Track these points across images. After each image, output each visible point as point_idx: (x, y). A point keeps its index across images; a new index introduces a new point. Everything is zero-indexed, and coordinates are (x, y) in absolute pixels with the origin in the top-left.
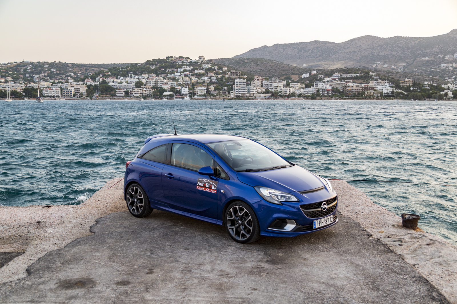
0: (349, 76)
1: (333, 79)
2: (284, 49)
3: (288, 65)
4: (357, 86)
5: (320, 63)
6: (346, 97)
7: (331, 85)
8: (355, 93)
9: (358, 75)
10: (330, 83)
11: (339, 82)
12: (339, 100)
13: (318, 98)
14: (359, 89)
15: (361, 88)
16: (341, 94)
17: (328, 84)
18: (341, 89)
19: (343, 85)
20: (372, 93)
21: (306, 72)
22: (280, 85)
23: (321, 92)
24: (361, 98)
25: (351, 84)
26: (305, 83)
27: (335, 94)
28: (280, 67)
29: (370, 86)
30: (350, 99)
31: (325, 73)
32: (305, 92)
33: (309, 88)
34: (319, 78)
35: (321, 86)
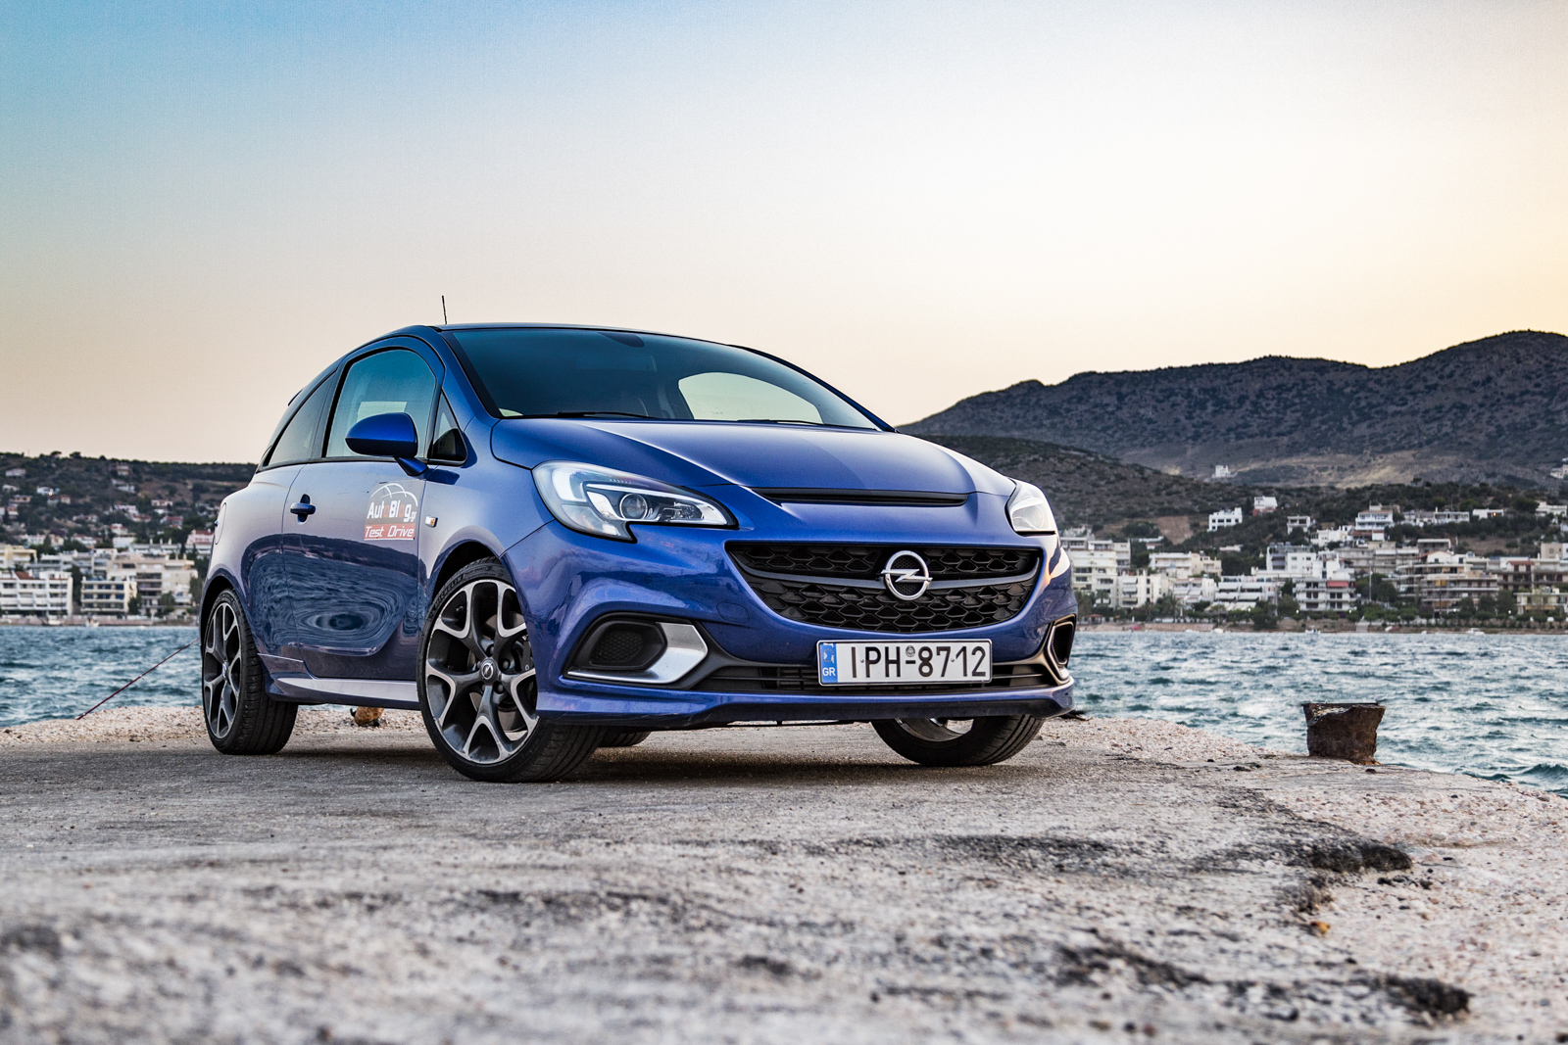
0: (1434, 518)
1: (1358, 535)
2: (1121, 397)
3: (1141, 470)
4: (1475, 567)
5: (1293, 461)
6: (1424, 621)
7: (1348, 563)
8: (1468, 601)
9: (1482, 514)
10: (1344, 555)
11: (1389, 549)
12: (1391, 631)
13: (1288, 621)
14: (1488, 582)
15: (1496, 577)
16: (1400, 607)
17: (1333, 558)
18: (1399, 583)
19: (1410, 563)
20: (1553, 601)
21: (1225, 500)
22: (1101, 564)
23: (1302, 597)
24: (1499, 623)
25: (1445, 558)
26: (1224, 553)
27: (1370, 605)
28: (1101, 479)
29: (1544, 568)
30: (1444, 627)
31: (1318, 505)
32: (1224, 595)
33: (1243, 577)
34: (1290, 530)
35: (1300, 565)
